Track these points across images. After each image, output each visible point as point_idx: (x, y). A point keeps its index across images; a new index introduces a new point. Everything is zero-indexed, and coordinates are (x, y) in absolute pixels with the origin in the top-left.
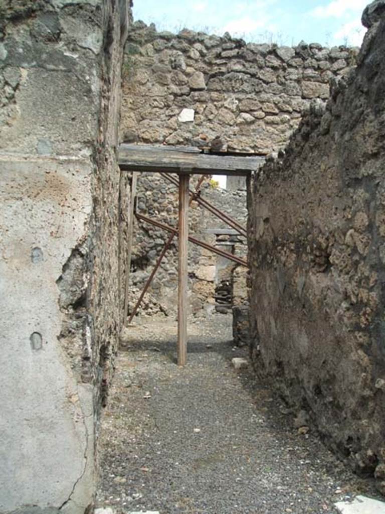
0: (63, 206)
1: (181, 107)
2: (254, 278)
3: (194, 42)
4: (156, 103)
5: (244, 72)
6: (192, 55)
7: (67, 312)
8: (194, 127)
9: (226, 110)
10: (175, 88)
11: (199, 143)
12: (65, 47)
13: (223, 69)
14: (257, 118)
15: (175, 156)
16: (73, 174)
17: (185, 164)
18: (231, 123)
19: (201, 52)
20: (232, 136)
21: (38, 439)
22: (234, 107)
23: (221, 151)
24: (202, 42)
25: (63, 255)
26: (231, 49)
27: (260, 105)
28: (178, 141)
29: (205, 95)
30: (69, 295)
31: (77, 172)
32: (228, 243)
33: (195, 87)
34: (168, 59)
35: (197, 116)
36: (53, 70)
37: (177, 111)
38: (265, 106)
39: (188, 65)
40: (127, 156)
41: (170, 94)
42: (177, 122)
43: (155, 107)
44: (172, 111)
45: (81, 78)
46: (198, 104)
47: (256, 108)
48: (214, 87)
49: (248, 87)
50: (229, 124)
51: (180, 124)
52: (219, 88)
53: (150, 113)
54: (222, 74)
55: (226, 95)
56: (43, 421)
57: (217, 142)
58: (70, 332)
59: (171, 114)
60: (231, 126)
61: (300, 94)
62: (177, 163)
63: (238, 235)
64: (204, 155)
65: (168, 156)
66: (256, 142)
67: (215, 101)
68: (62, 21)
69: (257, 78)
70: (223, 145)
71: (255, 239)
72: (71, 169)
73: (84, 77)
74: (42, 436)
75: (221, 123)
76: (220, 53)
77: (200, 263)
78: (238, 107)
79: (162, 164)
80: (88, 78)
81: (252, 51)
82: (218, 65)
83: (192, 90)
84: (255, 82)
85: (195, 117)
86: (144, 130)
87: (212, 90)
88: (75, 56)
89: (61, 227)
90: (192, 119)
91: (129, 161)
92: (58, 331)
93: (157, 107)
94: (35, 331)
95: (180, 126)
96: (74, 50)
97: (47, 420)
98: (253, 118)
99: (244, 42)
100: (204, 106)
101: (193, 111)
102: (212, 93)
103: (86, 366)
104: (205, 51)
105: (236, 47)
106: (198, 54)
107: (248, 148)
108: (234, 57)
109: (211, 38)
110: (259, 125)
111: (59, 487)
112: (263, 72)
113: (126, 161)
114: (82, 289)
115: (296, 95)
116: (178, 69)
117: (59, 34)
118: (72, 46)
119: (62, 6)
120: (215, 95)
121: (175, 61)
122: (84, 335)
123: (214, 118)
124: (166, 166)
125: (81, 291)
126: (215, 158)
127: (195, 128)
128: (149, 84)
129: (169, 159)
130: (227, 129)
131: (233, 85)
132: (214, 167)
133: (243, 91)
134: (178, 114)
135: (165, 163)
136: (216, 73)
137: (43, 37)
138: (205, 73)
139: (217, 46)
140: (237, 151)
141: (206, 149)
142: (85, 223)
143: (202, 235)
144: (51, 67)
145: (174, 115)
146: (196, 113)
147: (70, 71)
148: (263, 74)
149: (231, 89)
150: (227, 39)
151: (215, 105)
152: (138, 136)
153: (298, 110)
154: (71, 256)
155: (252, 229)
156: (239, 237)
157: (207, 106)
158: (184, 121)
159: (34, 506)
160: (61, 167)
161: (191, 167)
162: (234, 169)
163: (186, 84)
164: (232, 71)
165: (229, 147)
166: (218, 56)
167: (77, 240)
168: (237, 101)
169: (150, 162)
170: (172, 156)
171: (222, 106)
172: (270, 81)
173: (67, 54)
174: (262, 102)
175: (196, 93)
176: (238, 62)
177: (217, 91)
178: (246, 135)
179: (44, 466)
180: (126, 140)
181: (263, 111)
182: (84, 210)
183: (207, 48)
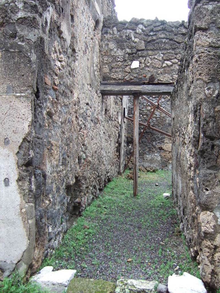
0: (18, 118)
1: (132, 61)
3: (138, 24)
4: (119, 59)
5: (166, 38)
6: (137, 31)
7: (22, 169)
9: (156, 60)
10: (128, 50)
11: (142, 79)
12: (19, 40)
13: (154, 38)
14: (173, 63)
15: (130, 87)
16: (22, 102)
17: (135, 90)
18: (159, 67)
19: (142, 29)
20: (160, 74)
21: (7, 229)
22: (161, 58)
23: (154, 82)
24: (142, 24)
25: (19, 142)
26: (159, 26)
27: (175, 56)
28: (131, 79)
29: (145, 53)
30: (22, 160)
31: (24, 101)
33: (140, 49)
34: (125, 35)
35: (141, 65)
36: (13, 52)
37: (130, 63)
38: (178, 56)
39: (135, 37)
41: (126, 54)
42: (130, 68)
43: (118, 61)
44: (127, 63)
45: (26, 55)
46: (141, 58)
47: (173, 58)
48: (150, 48)
49: (168, 46)
50: (158, 68)
51: (132, 70)
52: (152, 48)
53: (116, 65)
54: (154, 40)
55: (156, 52)
56: (9, 221)
57: (152, 78)
58: (23, 178)
59: (127, 64)
60: (159, 68)
62: (131, 90)
64: (145, 85)
65: (126, 87)
66: (173, 76)
67: (150, 55)
68: (17, 27)
69: (173, 41)
70: (155, 79)
72: (22, 100)
73: (27, 54)
74: (8, 228)
75: (154, 67)
76: (153, 29)
77: (165, 142)
78: (163, 58)
80: (29, 54)
81: (170, 26)
82: (152, 36)
83: (138, 50)
84: (172, 43)
85: (139, 66)
86: (113, 74)
87: (148, 50)
88: (23, 44)
89: (18, 128)
90: (138, 66)
91: (106, 91)
92: (16, 177)
93: (120, 61)
94: (6, 177)
96: (23, 41)
97: (11, 220)
98: (171, 64)
99: (166, 21)
100: (145, 59)
101: (139, 62)
102: (149, 51)
103: (30, 195)
104: (144, 29)
105: (161, 25)
106: (141, 31)
107: (169, 80)
108: (160, 30)
109: (148, 21)
110: (175, 67)
111: (16, 253)
112: (177, 37)
113: (104, 90)
114: (29, 157)
116: (130, 40)
117: (16, 33)
118: (22, 39)
119: (16, 19)
120: (150, 52)
121: (128, 35)
122: (30, 180)
123: (150, 65)
125: (29, 158)
126: (151, 87)
127: (140, 71)
128: (115, 50)
130: (157, 71)
131: (160, 46)
132: (150, 91)
133: (165, 49)
134: (131, 64)
135: (124, 91)
136: (150, 40)
137: (8, 36)
138: (144, 41)
139: (151, 25)
140: (163, 82)
141: (146, 82)
142: (29, 126)
144: (12, 50)
145: (129, 65)
146: (140, 63)
147: (21, 52)
148: (177, 38)
149: (158, 48)
150: (156, 21)
151: (150, 58)
152: (110, 77)
154: (23, 142)
157: (146, 59)
158: (134, 68)
159: (5, 262)
160: (17, 99)
163: (134, 48)
164: (159, 38)
165: (158, 80)
166: (152, 30)
167: (25, 134)
168: (162, 55)
169: (117, 91)
170: (128, 87)
171: (154, 58)
172: (181, 42)
173: (20, 43)
174: (176, 54)
175: (140, 53)
176: (162, 33)
177: (151, 50)
178: (168, 73)
179: (9, 242)
180: (104, 79)
181: (177, 59)
182: (28, 120)
183: (145, 27)
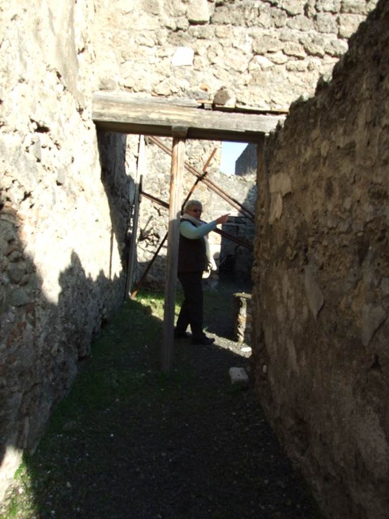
1: (176, 46)
2: (263, 274)
4: (143, 40)
8: (192, 72)
9: (236, 51)
10: (168, 20)
11: (198, 95)
14: (276, 63)
15: (166, 111)
17: (179, 121)
20: (242, 87)
22: (246, 48)
23: (226, 106)
27: (281, 45)
28: (171, 91)
29: (208, 30)
32: (234, 224)
33: (196, 19)
35: (197, 58)
37: (170, 51)
38: (288, 47)
40: (103, 108)
41: (163, 27)
42: (170, 65)
43: (142, 45)
44: (164, 51)
46: (198, 41)
47: (275, 49)
48: (221, 19)
49: (266, 19)
50: (238, 71)
51: (174, 69)
52: (227, 21)
53: (135, 53)
55: (236, 31)
57: (222, 94)
59: (163, 54)
60: (241, 72)
61: (337, 31)
62: (168, 120)
63: (243, 217)
64: (203, 111)
65: (157, 111)
66: (274, 95)
67: (222, 38)
69: (278, 8)
70: (229, 98)
71: (268, 223)
75: (228, 68)
78: (251, 47)
79: (149, 120)
83: (192, 23)
84: (275, 13)
85: (194, 61)
86: (127, 75)
87: (218, 23)
90: (190, 62)
91: (105, 116)
93: (144, 45)
95: (174, 71)
98: (271, 63)
100: (207, 45)
101: (192, 52)
102: (218, 26)
107: (262, 104)
110: (278, 73)
113: (101, 115)
115: (332, 32)
120: (221, 29)
124: (153, 123)
126: (220, 116)
127: (194, 74)
128: (136, 15)
129: (159, 115)
130: (236, 78)
131: (246, 16)
132: (217, 127)
133: (260, 25)
134: (172, 55)
135: (153, 120)
140: (248, 107)
141: (208, 103)
143: (209, 216)
145: (167, 56)
146: (196, 53)
148: (287, 3)
149: (243, 21)
151: (221, 44)
152: (119, 83)
153: (333, 53)
155: (264, 209)
156: (243, 219)
157: (210, 45)
158: (180, 64)
161: (186, 126)
162: (244, 131)
163: (183, 15)
165: (237, 102)
168: (250, 39)
169: (134, 118)
170: (162, 111)
171: (231, 45)
172: (296, 12)
174: (284, 41)
175: (197, 27)
177: (224, 24)
178: (260, 86)
180: (103, 86)
181: (284, 54)
